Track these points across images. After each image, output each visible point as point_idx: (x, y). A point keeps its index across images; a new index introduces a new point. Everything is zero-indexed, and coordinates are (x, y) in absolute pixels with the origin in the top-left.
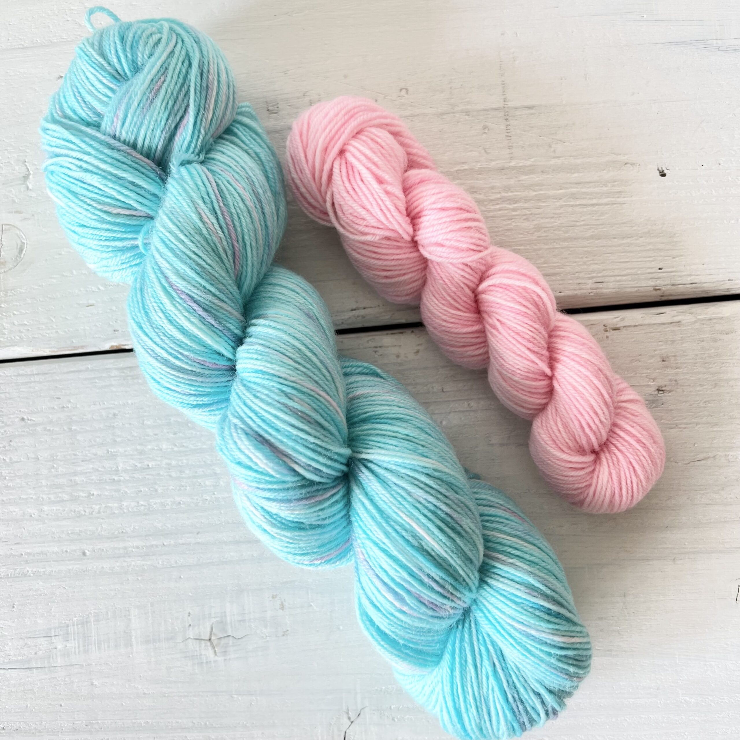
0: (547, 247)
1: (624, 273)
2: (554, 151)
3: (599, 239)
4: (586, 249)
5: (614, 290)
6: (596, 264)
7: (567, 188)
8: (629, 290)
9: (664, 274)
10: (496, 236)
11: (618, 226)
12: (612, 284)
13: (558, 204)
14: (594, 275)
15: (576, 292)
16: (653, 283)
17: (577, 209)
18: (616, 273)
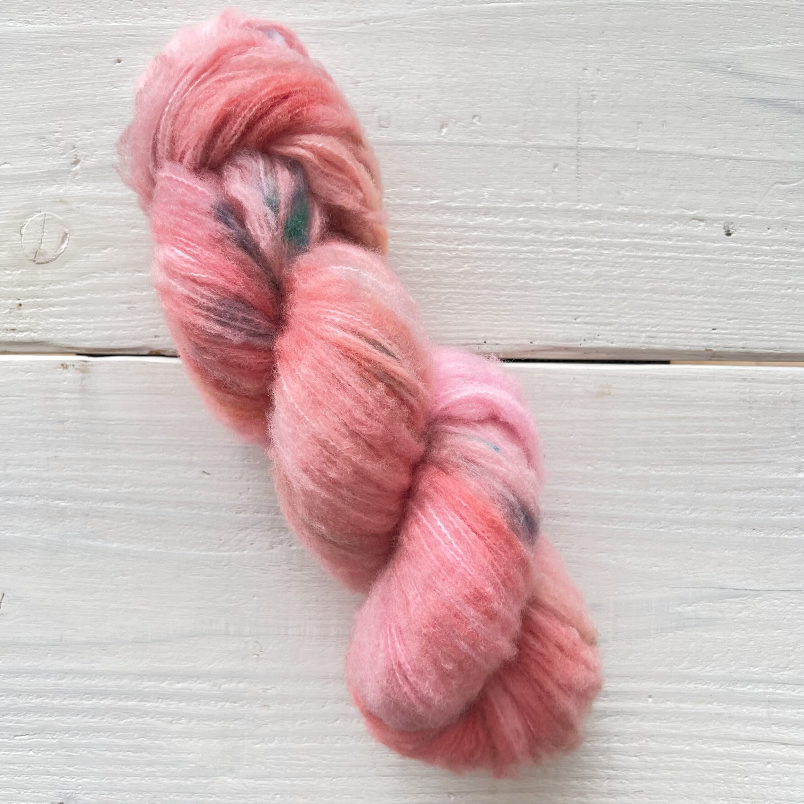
0: (604, 296)
1: (678, 330)
2: (623, 198)
3: (657, 293)
4: (643, 302)
5: (665, 347)
6: (651, 318)
7: (630, 238)
8: (681, 348)
9: (717, 336)
10: (554, 279)
11: (678, 282)
12: (664, 340)
13: (620, 253)
14: (648, 329)
15: (628, 345)
16: (705, 344)
17: (638, 260)
18: (670, 329)
